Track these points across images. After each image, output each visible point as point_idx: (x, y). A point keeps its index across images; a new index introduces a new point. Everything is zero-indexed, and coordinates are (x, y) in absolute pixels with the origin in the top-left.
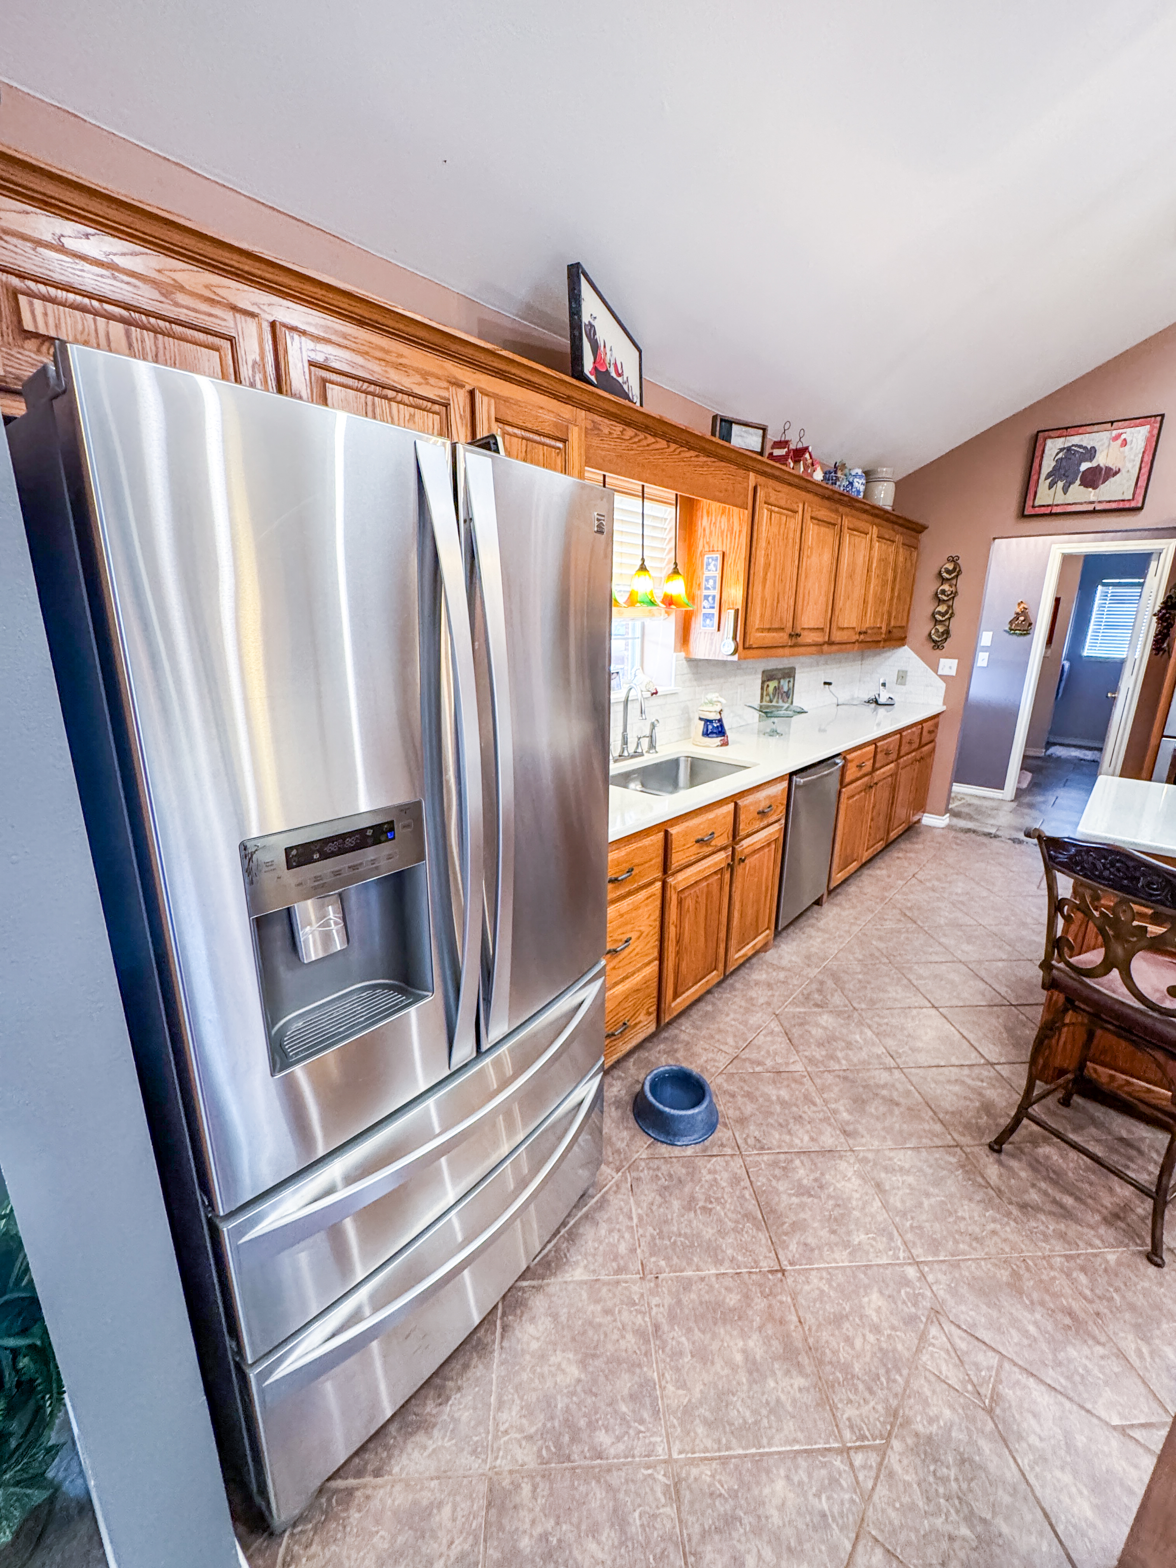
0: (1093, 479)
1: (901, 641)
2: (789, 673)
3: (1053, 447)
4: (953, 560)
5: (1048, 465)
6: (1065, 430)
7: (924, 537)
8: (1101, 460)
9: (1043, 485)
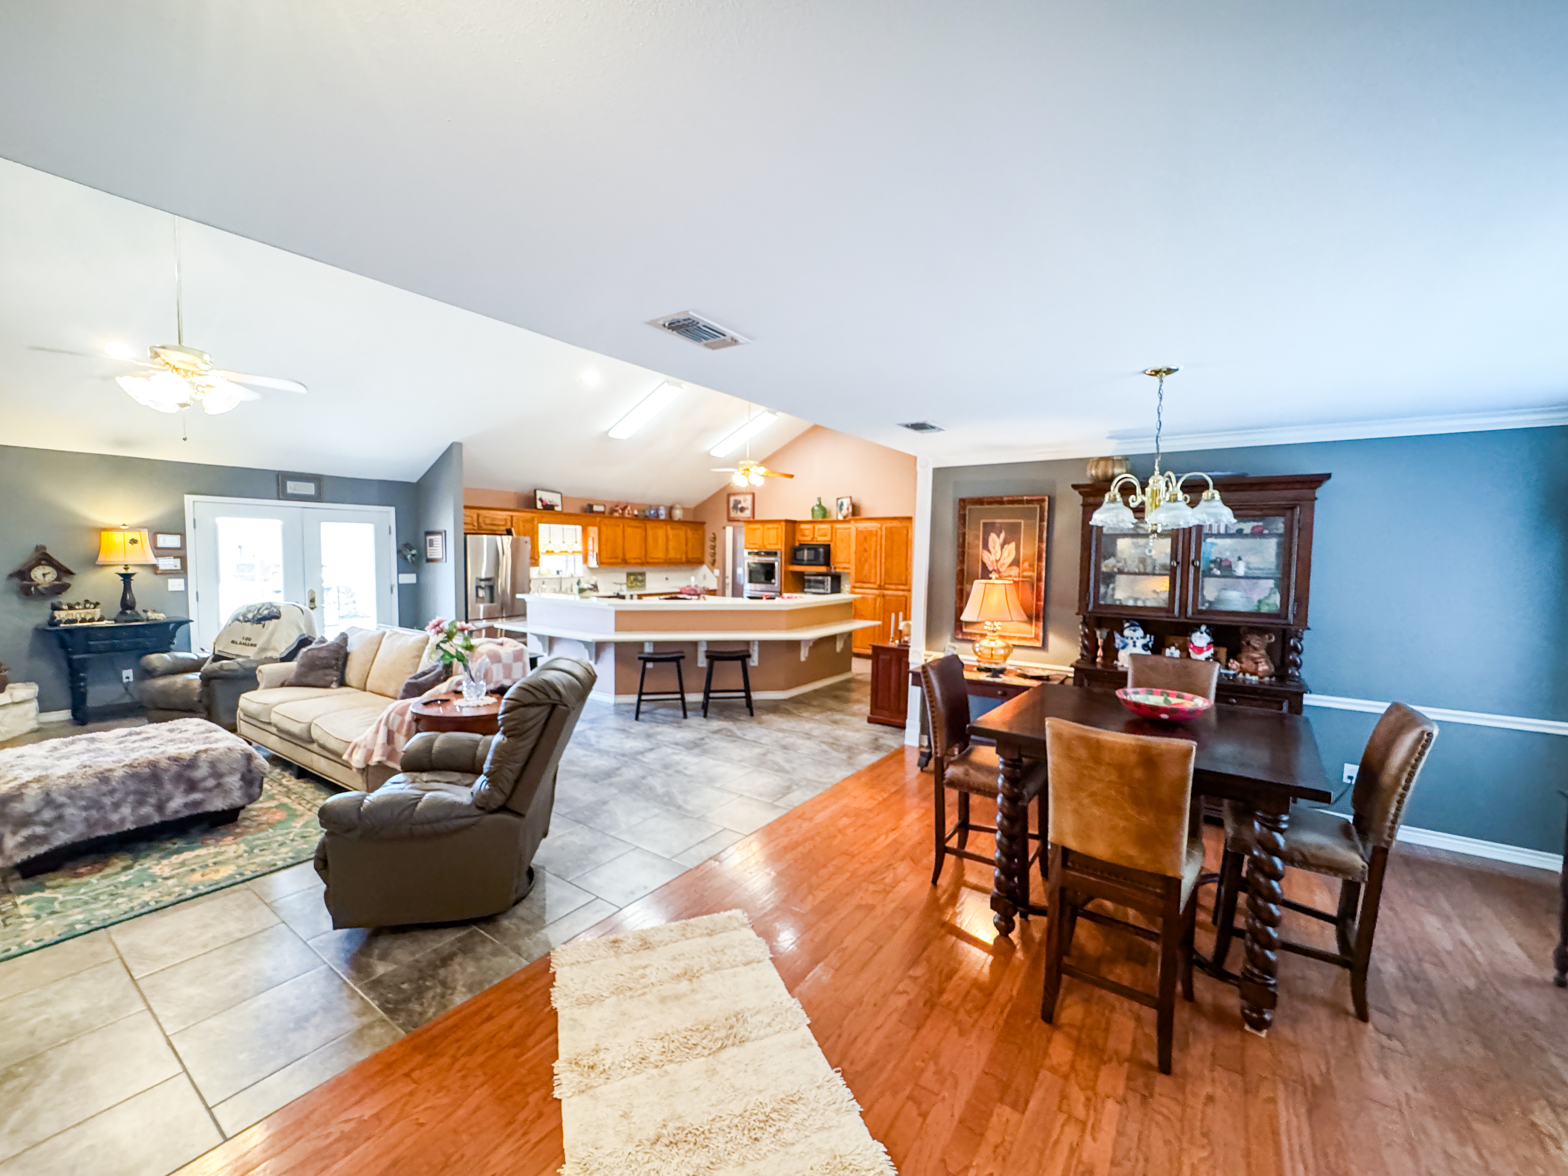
0: (742, 510)
1: (700, 562)
2: (643, 574)
3: (732, 499)
4: (714, 534)
5: (731, 505)
6: (734, 494)
7: (706, 526)
8: (742, 505)
9: (731, 510)
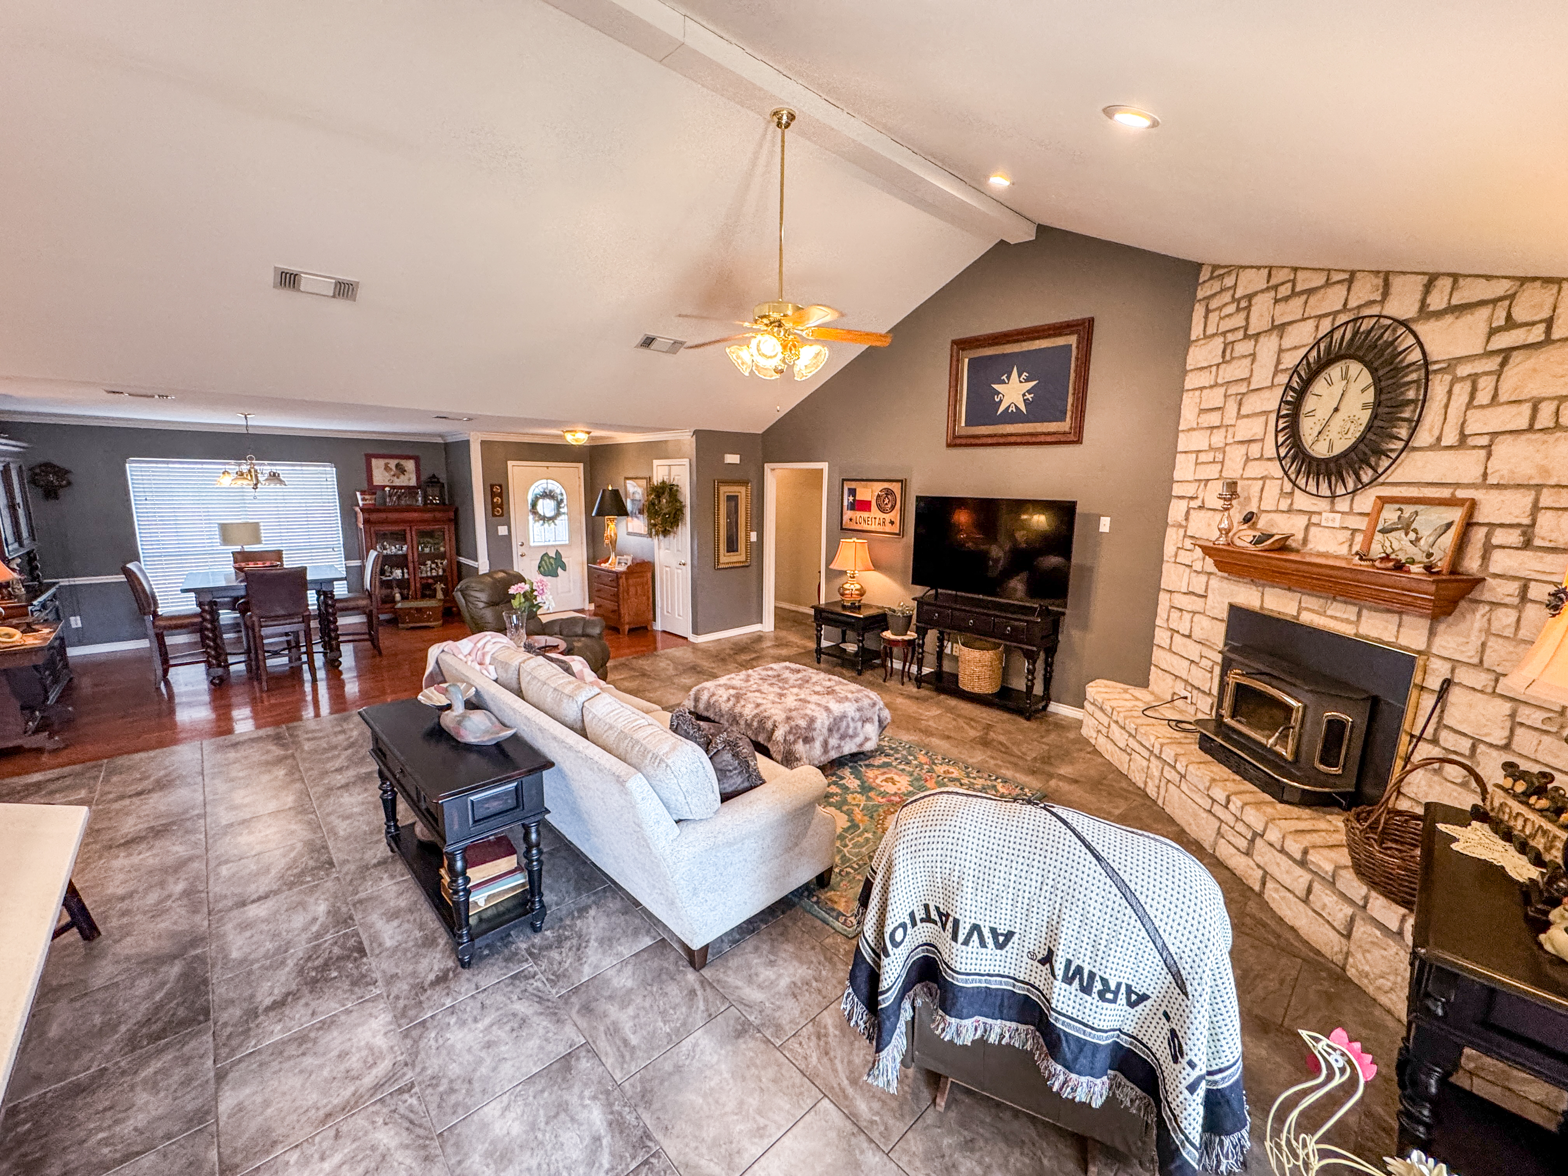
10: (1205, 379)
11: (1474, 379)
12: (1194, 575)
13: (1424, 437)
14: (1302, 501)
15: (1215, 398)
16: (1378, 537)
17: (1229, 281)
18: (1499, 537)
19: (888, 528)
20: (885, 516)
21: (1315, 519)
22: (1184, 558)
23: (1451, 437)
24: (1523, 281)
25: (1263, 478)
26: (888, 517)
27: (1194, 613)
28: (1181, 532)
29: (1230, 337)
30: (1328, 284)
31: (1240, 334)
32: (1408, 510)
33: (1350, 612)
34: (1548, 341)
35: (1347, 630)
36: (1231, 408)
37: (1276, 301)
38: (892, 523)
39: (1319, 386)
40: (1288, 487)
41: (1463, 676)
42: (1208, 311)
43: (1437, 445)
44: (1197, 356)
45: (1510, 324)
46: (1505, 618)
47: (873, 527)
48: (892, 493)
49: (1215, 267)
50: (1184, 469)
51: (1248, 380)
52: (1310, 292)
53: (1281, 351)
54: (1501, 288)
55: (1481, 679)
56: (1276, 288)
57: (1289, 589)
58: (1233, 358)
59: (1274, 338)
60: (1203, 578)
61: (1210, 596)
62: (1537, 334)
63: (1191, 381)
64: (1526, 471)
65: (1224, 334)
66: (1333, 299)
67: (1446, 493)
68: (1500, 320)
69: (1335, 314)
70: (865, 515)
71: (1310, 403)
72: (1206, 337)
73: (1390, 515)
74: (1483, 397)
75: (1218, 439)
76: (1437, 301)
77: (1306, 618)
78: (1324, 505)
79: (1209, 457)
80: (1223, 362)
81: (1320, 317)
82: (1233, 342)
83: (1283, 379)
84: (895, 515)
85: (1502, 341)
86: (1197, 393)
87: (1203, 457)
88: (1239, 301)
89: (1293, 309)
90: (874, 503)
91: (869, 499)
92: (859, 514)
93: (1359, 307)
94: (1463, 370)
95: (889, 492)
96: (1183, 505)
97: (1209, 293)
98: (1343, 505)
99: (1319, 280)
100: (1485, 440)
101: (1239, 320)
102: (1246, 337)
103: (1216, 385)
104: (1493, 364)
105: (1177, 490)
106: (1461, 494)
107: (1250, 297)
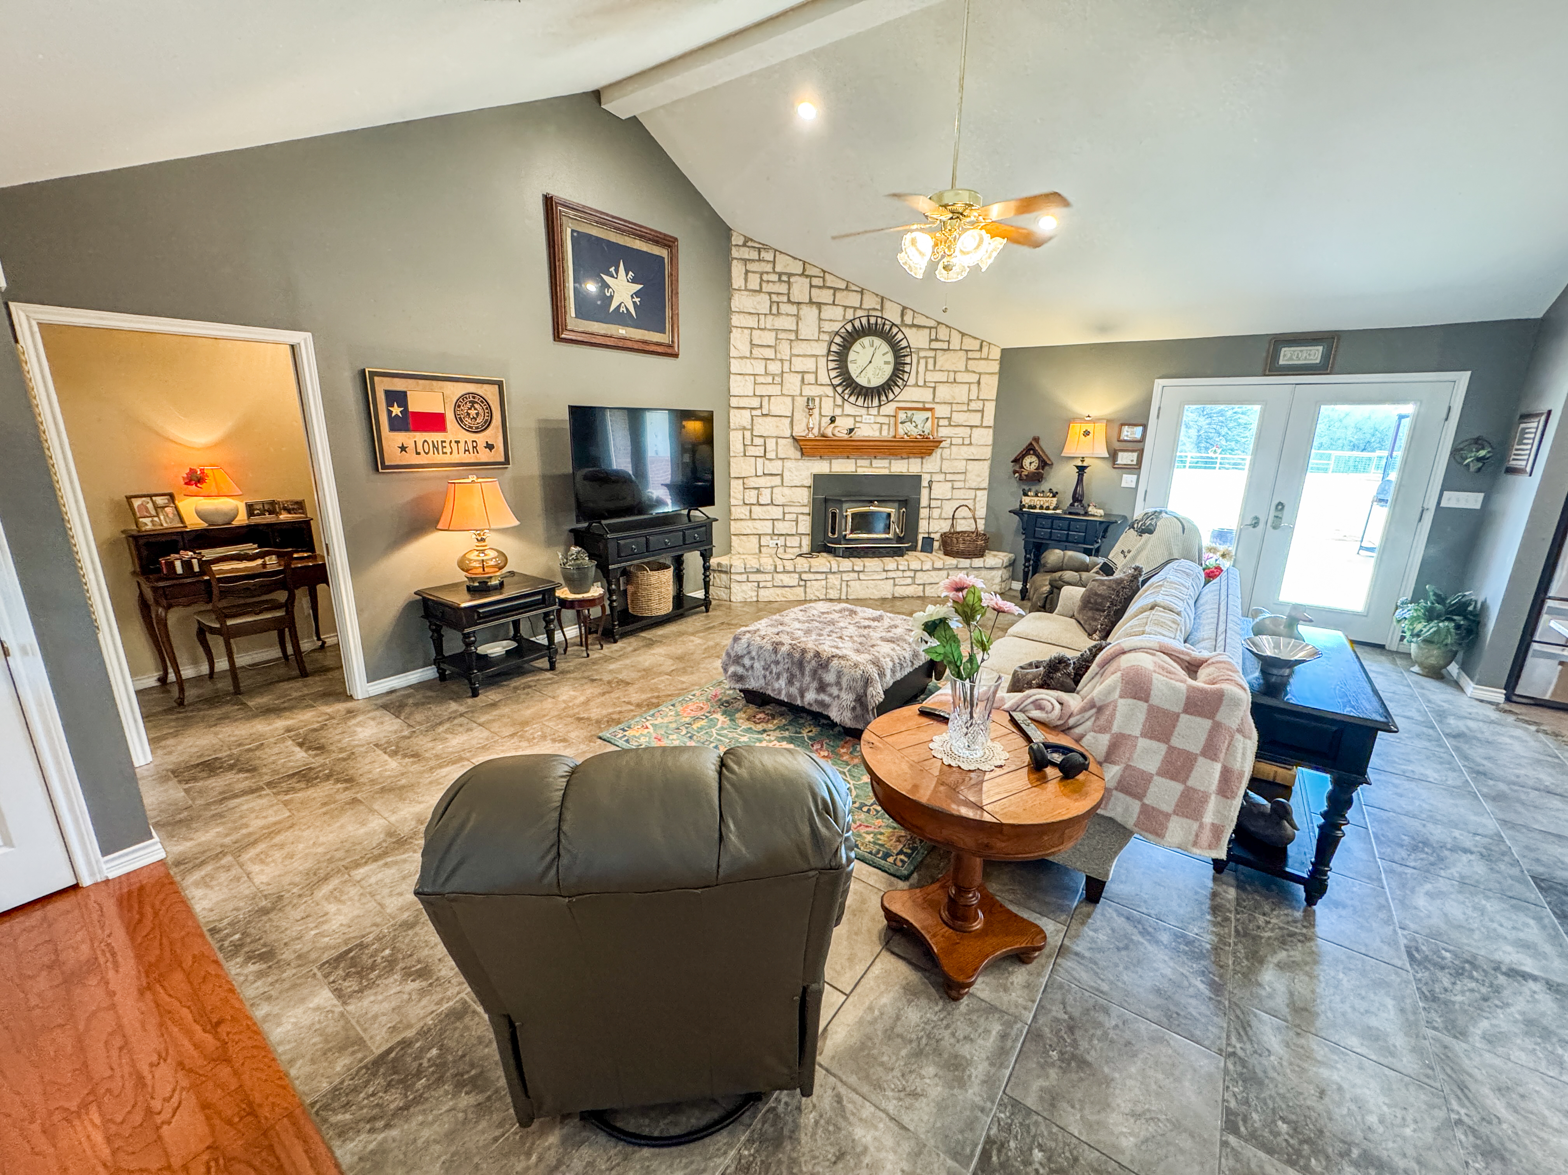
10: (752, 322)
11: (925, 357)
12: (767, 462)
13: (912, 381)
14: (849, 409)
15: (768, 338)
16: (900, 426)
17: (769, 256)
18: (942, 422)
19: (484, 456)
20: (475, 437)
21: (858, 419)
22: (751, 451)
23: (921, 383)
24: (939, 323)
25: (820, 397)
26: (481, 439)
27: (772, 487)
28: (748, 434)
29: (775, 298)
30: (847, 288)
31: (785, 299)
32: (910, 413)
33: (885, 463)
34: (948, 349)
35: (886, 472)
36: (784, 348)
37: (811, 286)
38: (490, 447)
39: (856, 347)
40: (839, 401)
41: (935, 478)
42: (747, 272)
43: (916, 385)
44: (740, 301)
45: (936, 340)
46: (946, 452)
47: (456, 458)
48: (484, 400)
49: (747, 239)
50: (738, 386)
51: (797, 332)
52: (835, 289)
53: (820, 319)
54: (932, 324)
55: (941, 477)
56: (811, 277)
57: (848, 458)
58: (779, 313)
59: (815, 310)
60: (780, 462)
61: (786, 474)
62: (945, 346)
63: (736, 320)
64: (948, 398)
65: (770, 294)
66: (853, 299)
67: (920, 405)
68: (933, 337)
69: (855, 308)
70: (435, 437)
71: (852, 356)
72: (746, 290)
73: (902, 416)
74: (931, 367)
75: (774, 367)
76: (908, 320)
77: (861, 471)
78: (863, 411)
79: (769, 379)
80: (771, 314)
81: (846, 307)
82: (778, 303)
83: (826, 337)
84: (493, 434)
85: (935, 345)
86: (747, 332)
87: (760, 379)
88: (780, 275)
89: (825, 296)
90: (450, 417)
91: (440, 410)
92: (420, 437)
93: (869, 310)
94: (922, 354)
95: (472, 399)
96: (747, 413)
97: (747, 257)
98: (874, 411)
99: (843, 286)
100: (933, 385)
101: (783, 288)
102: (789, 301)
103: (765, 329)
104: (932, 354)
105: (734, 402)
106: (927, 406)
107: (790, 275)
